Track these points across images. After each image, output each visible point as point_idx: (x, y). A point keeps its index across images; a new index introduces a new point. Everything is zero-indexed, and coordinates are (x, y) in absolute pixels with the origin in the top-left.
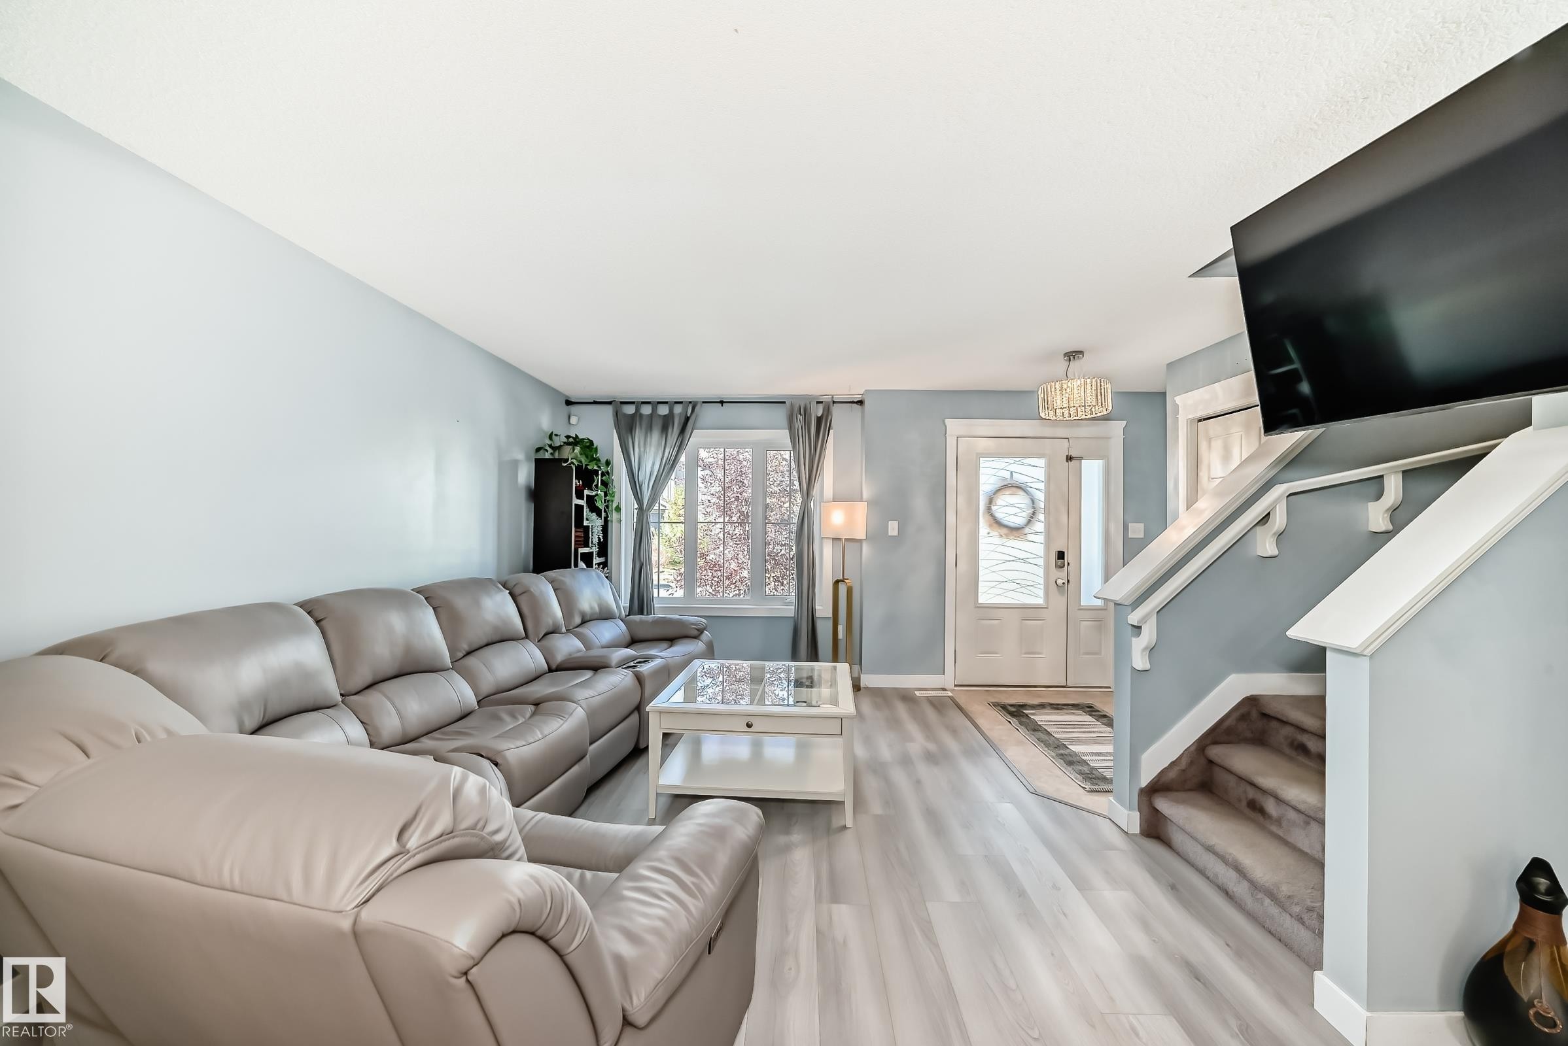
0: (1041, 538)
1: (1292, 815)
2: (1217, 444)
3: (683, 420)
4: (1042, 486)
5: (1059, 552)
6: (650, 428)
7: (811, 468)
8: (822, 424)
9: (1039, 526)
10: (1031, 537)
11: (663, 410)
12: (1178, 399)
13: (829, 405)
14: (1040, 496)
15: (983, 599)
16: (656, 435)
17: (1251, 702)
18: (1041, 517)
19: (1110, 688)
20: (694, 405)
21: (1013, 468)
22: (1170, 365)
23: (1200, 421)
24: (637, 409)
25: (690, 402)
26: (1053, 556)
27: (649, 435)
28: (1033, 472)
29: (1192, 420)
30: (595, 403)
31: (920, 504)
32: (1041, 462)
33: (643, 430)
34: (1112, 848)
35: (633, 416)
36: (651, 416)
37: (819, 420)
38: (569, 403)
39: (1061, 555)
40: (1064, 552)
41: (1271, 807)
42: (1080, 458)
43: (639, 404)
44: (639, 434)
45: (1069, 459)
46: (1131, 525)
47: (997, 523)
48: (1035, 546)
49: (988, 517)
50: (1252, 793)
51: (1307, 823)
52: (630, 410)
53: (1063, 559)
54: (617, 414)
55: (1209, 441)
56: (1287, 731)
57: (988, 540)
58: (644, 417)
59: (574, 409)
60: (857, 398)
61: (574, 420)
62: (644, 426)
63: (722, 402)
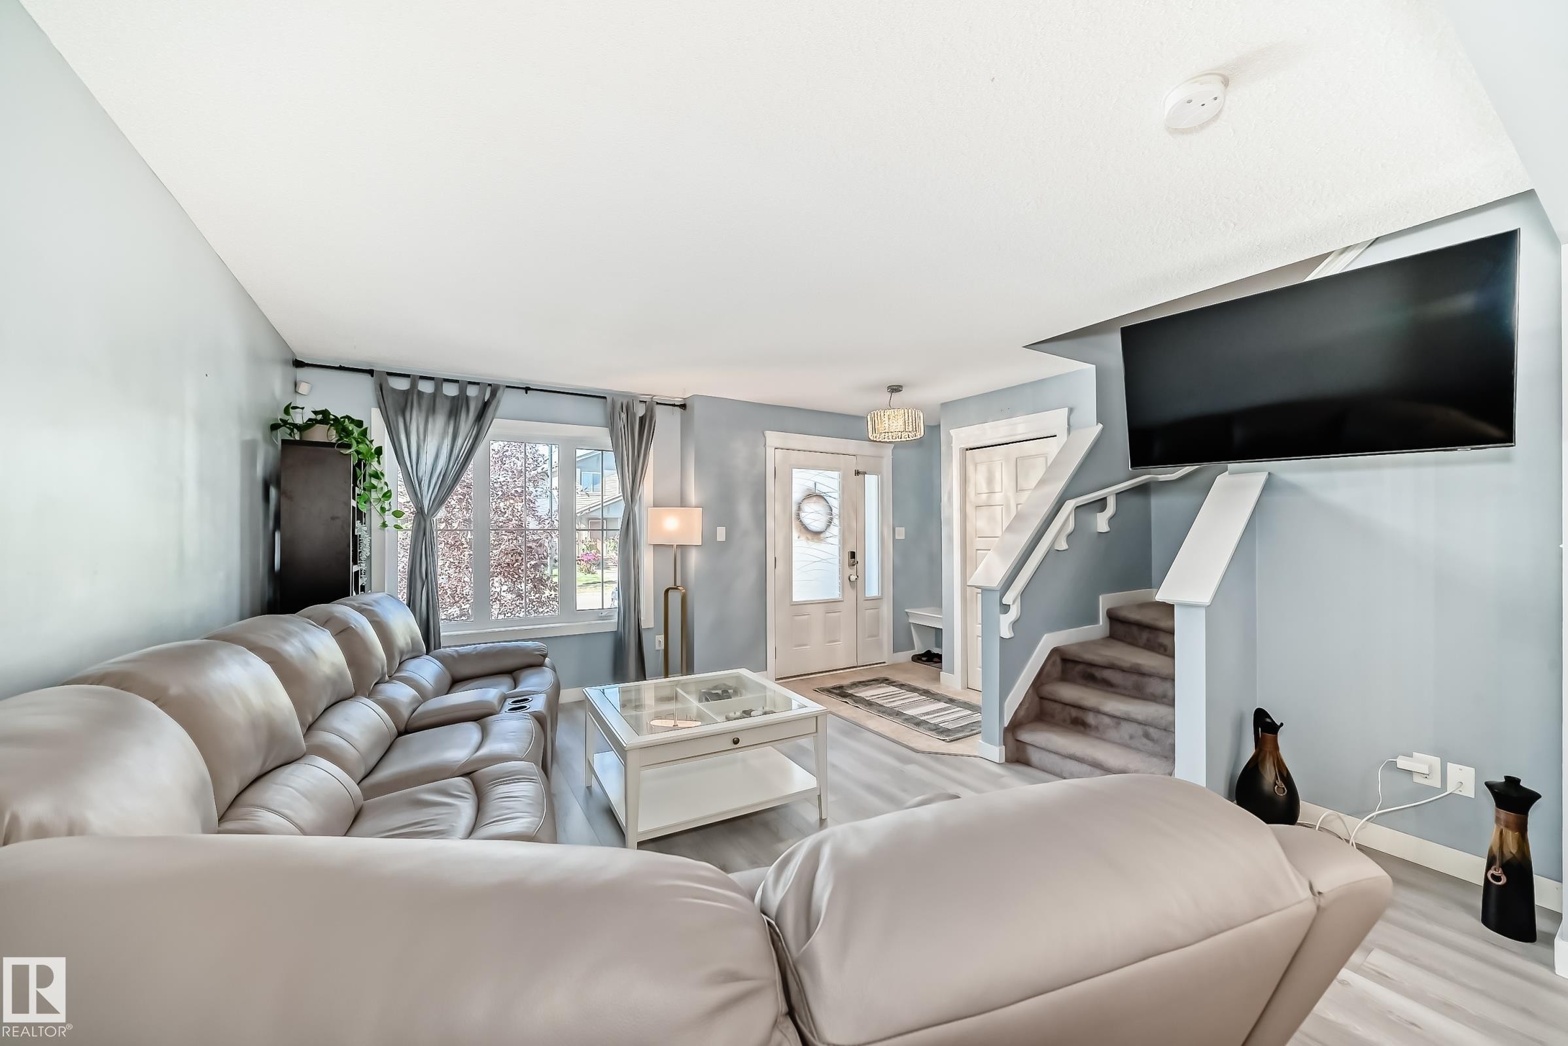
0: (836, 541)
1: (1107, 720)
2: (982, 469)
3: (480, 405)
4: (836, 495)
5: (851, 552)
6: (432, 410)
7: (634, 469)
8: (646, 424)
9: (835, 530)
10: (829, 540)
11: (451, 390)
12: (952, 432)
13: (651, 406)
14: (835, 503)
15: (796, 598)
16: (439, 422)
17: (1055, 651)
18: (836, 521)
19: (884, 663)
20: (495, 389)
21: (818, 479)
22: (945, 405)
23: (967, 450)
24: (414, 385)
25: (490, 385)
26: (847, 556)
27: (430, 420)
28: (829, 482)
29: (963, 449)
30: (341, 368)
31: (744, 510)
32: (836, 474)
33: (423, 414)
34: (1002, 776)
35: (406, 394)
36: (434, 396)
37: (642, 419)
38: (298, 364)
39: (853, 555)
40: (854, 553)
41: (1091, 719)
42: (865, 473)
43: (415, 379)
44: (416, 420)
45: (857, 473)
46: (896, 528)
47: (805, 528)
48: (831, 549)
49: (798, 522)
50: (1074, 713)
51: (1119, 724)
52: (402, 385)
53: (854, 558)
54: (381, 388)
55: (976, 465)
56: (1079, 668)
57: (800, 544)
58: (425, 396)
59: (302, 373)
60: (678, 401)
61: (303, 388)
62: (424, 407)
63: (527, 389)
